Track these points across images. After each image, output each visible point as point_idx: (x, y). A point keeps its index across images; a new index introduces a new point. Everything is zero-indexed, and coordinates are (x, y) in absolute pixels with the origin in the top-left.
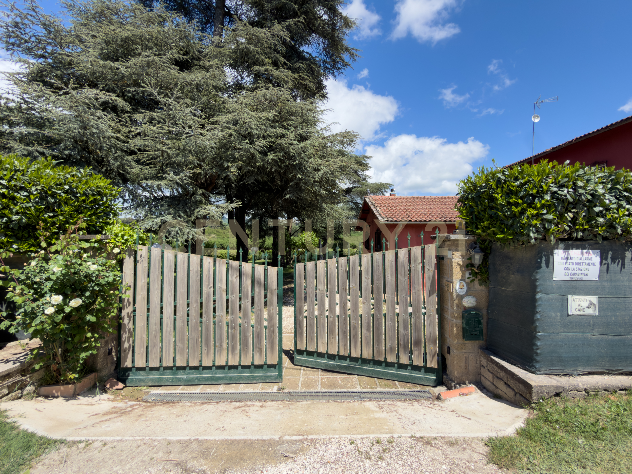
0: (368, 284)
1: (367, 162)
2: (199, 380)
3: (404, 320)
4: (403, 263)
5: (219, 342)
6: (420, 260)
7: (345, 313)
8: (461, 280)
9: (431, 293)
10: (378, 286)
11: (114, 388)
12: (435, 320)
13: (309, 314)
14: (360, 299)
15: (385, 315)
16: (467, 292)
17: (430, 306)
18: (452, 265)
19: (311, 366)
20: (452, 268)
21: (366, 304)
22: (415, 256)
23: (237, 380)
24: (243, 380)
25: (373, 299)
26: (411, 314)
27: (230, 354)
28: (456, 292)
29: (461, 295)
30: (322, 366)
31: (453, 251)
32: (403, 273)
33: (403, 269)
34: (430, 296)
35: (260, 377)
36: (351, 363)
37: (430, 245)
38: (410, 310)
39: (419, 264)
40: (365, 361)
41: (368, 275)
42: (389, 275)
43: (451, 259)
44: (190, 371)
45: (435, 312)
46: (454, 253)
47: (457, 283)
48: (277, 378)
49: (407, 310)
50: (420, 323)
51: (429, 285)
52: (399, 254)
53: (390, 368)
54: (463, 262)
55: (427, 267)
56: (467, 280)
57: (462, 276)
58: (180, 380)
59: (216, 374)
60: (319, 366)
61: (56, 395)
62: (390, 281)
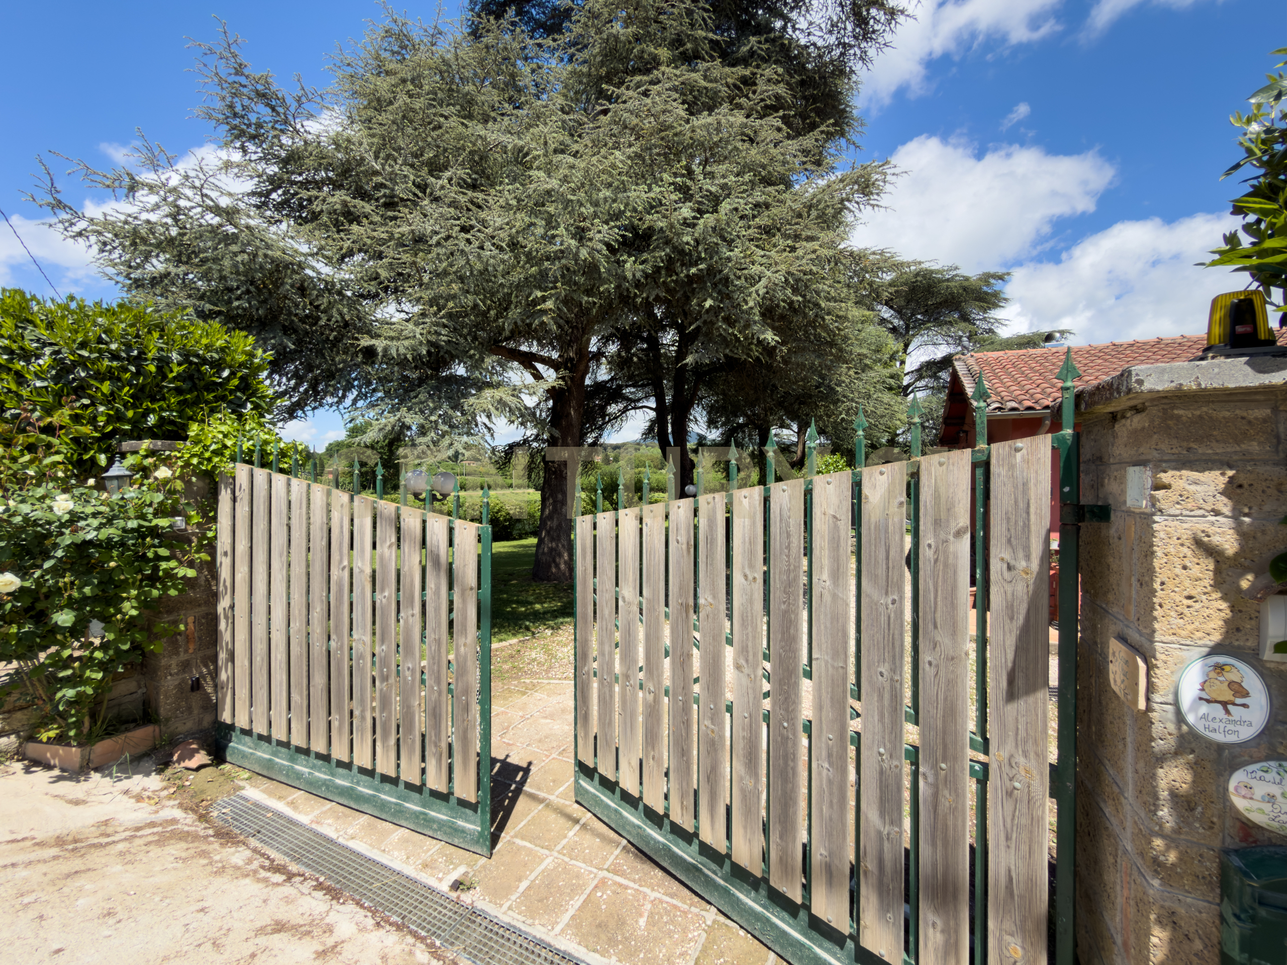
0: (751, 601)
1: (996, 288)
2: (328, 787)
3: (882, 772)
4: (883, 528)
5: (360, 709)
6: (963, 519)
7: (686, 689)
8: (1216, 650)
9: (1020, 682)
10: (786, 613)
11: (183, 765)
12: (1035, 821)
13: (601, 666)
14: (728, 648)
15: (808, 728)
16: (1267, 731)
17: (1010, 746)
18: (1149, 554)
19: (606, 820)
20: (1150, 571)
21: (746, 670)
22: (937, 497)
23: (394, 815)
24: (406, 819)
25: (767, 657)
26: (914, 755)
27: (378, 744)
28: (1180, 718)
29: (1220, 748)
30: (629, 832)
31: (1161, 465)
32: (881, 571)
33: (882, 555)
34: (1011, 695)
35: (441, 825)
36: (705, 859)
37: (1019, 443)
38: (911, 734)
39: (958, 534)
40: (739, 874)
41: (751, 566)
42: (825, 576)
43: (1146, 519)
44: (315, 761)
45: (1041, 785)
46: (1166, 477)
47: (1182, 665)
48: (477, 842)
49: (896, 733)
50: (957, 810)
51: (1011, 642)
52: (866, 490)
53: (827, 944)
54: (1243, 535)
55: (999, 554)
56: (1268, 655)
57: (1232, 627)
58: (299, 776)
59: (358, 783)
60: (624, 828)
61: (52, 763)
62: (827, 598)
